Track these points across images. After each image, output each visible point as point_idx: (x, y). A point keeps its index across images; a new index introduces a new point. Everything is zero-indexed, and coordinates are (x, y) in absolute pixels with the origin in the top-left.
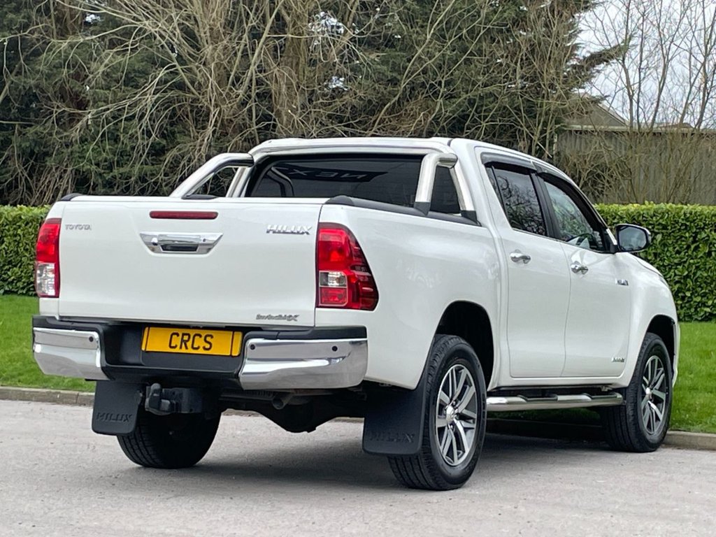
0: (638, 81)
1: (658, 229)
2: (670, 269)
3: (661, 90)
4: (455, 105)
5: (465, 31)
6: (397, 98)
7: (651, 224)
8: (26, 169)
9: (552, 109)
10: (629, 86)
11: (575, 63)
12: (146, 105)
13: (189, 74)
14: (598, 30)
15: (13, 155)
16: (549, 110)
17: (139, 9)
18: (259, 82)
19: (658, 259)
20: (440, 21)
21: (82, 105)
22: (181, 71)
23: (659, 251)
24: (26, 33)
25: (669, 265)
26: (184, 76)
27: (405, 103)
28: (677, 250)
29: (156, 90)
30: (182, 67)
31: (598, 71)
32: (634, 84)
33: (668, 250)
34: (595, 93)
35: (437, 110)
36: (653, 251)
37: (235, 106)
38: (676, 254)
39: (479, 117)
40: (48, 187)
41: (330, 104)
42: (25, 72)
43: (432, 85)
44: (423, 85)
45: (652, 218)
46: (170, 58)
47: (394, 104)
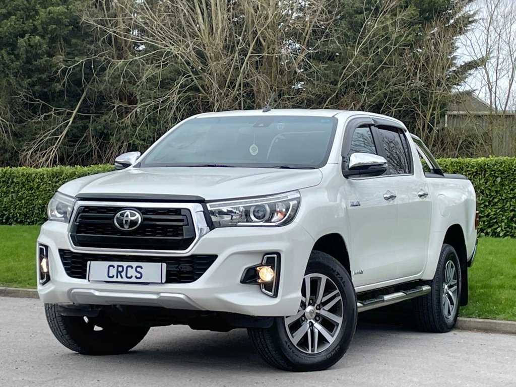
0: (495, 80)
1: (499, 174)
2: (507, 201)
3: (511, 85)
4: (374, 97)
5: (380, 50)
6: (335, 94)
7: (493, 171)
8: (98, 144)
9: (439, 99)
10: (489, 83)
11: (455, 69)
12: (173, 101)
13: (200, 81)
14: (468, 46)
15: (89, 136)
16: (437, 99)
17: (167, 38)
18: (246, 85)
19: (498, 195)
20: (364, 43)
21: (133, 102)
22: (194, 79)
23: (499, 189)
24: (97, 57)
25: (506, 198)
26: (197, 83)
27: (342, 97)
28: (512, 189)
29: (179, 91)
30: (196, 76)
31: (470, 74)
32: (492, 83)
33: (505, 189)
34: (468, 88)
35: (362, 101)
36: (495, 189)
37: (230, 101)
38: (511, 190)
39: (391, 105)
40: (111, 155)
41: (292, 98)
42: (97, 82)
43: (359, 85)
44: (353, 85)
45: (494, 166)
46: (187, 70)
47: (334, 97)
